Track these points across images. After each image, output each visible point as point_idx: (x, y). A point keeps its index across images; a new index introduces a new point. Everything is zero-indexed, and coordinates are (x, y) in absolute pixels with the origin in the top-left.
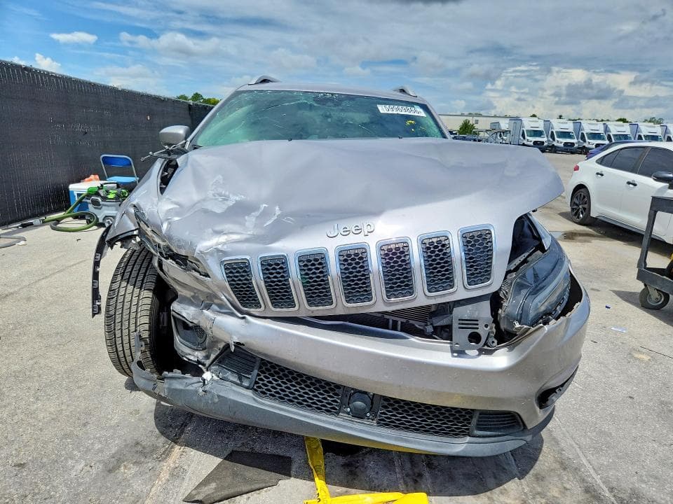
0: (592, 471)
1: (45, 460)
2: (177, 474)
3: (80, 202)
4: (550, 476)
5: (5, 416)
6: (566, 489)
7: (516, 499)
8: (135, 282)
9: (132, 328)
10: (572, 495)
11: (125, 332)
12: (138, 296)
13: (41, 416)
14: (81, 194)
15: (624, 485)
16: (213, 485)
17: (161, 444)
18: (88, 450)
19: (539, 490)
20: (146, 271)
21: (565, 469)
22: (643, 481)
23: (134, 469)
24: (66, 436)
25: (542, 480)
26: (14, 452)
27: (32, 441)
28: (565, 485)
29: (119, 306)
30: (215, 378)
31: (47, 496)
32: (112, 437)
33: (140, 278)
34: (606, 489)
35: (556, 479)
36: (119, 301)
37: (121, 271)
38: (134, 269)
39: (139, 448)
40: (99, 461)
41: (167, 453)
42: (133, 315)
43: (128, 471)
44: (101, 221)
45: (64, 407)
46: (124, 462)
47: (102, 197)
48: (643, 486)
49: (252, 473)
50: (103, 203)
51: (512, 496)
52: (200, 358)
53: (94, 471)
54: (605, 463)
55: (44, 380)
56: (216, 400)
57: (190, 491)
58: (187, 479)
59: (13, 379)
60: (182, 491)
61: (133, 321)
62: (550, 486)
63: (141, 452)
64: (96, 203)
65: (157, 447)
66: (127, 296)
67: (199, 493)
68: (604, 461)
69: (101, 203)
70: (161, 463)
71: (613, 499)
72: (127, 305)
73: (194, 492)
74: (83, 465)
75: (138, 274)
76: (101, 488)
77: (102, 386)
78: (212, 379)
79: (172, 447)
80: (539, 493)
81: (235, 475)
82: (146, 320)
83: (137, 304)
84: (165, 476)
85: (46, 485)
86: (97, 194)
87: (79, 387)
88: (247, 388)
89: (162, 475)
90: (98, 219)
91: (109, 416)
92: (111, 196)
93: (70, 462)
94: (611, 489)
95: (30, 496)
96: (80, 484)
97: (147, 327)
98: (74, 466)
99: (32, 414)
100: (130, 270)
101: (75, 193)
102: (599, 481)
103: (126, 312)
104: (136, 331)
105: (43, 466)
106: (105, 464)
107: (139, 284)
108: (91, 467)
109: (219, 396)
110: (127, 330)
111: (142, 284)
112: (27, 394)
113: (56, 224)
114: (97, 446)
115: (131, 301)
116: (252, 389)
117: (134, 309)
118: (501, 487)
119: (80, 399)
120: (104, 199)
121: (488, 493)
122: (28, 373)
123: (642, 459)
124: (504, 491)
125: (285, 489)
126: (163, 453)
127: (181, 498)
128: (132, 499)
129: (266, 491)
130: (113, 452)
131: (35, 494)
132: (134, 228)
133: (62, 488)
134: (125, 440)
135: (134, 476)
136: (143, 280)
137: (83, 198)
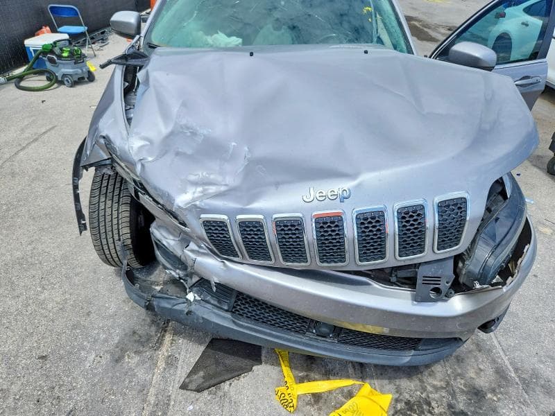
0: (502, 353)
1: (62, 352)
2: (171, 362)
3: (37, 58)
4: (468, 358)
5: (20, 307)
6: (481, 370)
7: (441, 380)
8: (113, 197)
9: (116, 237)
10: (486, 375)
11: (110, 241)
12: (117, 210)
13: (50, 306)
14: (37, 50)
15: (526, 366)
16: (201, 374)
17: (154, 333)
18: (96, 341)
19: (459, 371)
20: (121, 186)
21: (480, 351)
22: (541, 362)
23: (137, 359)
24: (75, 327)
25: (462, 362)
26: (35, 345)
27: (48, 333)
28: (480, 366)
29: (102, 219)
30: (198, 298)
31: (71, 387)
32: (113, 327)
33: (116, 192)
34: (511, 369)
35: (473, 360)
36: (100, 215)
37: (98, 185)
38: (110, 184)
39: (137, 337)
40: (106, 352)
41: (160, 342)
42: (115, 227)
43: (132, 360)
44: (60, 79)
45: (67, 296)
46: (127, 352)
47: (57, 56)
48: (542, 366)
49: (231, 361)
50: (59, 61)
51: (438, 378)
52: (182, 276)
53: (103, 362)
54: (512, 344)
55: (45, 268)
56: (201, 321)
57: (183, 379)
58: (180, 367)
59: (17, 267)
60: (178, 379)
61: (115, 232)
62: (469, 367)
63: (138, 341)
64: (52, 61)
65: (151, 336)
66: (107, 210)
67: (191, 382)
68: (511, 342)
69: (57, 61)
70: (157, 352)
71: (517, 379)
72: (108, 218)
73: (187, 380)
74: (93, 356)
75: (114, 188)
76: (112, 378)
77: (95, 273)
78: (195, 300)
79: (164, 336)
80: (459, 375)
81: (217, 363)
82: (127, 230)
83: (118, 217)
84: (161, 364)
85: (68, 377)
86: (52, 52)
87: (77, 275)
88: (227, 311)
89: (159, 364)
90: (57, 77)
91: (107, 305)
92: (65, 54)
93: (83, 353)
94: (516, 370)
95: (57, 388)
96: (95, 375)
97: (129, 236)
98: (87, 357)
99: (41, 304)
100: (106, 184)
101: (31, 49)
102: (507, 362)
103: (108, 224)
104: (119, 240)
105: (61, 358)
106: (112, 355)
107: (116, 199)
108: (101, 357)
109: (203, 318)
110: (112, 239)
111: (119, 198)
112: (34, 283)
113: (19, 82)
114: (103, 336)
115: (112, 214)
116: (231, 311)
117: (115, 221)
118: (430, 370)
119: (80, 287)
120: (60, 57)
121: (419, 376)
122: (30, 260)
123: (542, 339)
124: (431, 373)
125: (258, 375)
126: (157, 342)
127: (177, 386)
128: (139, 387)
129: (244, 377)
130: (116, 342)
131: (61, 386)
132: (106, 158)
133: (81, 379)
134: (124, 329)
135: (137, 365)
136: (119, 195)
137: (40, 54)
